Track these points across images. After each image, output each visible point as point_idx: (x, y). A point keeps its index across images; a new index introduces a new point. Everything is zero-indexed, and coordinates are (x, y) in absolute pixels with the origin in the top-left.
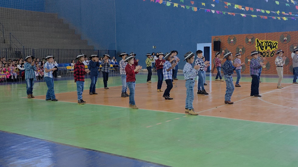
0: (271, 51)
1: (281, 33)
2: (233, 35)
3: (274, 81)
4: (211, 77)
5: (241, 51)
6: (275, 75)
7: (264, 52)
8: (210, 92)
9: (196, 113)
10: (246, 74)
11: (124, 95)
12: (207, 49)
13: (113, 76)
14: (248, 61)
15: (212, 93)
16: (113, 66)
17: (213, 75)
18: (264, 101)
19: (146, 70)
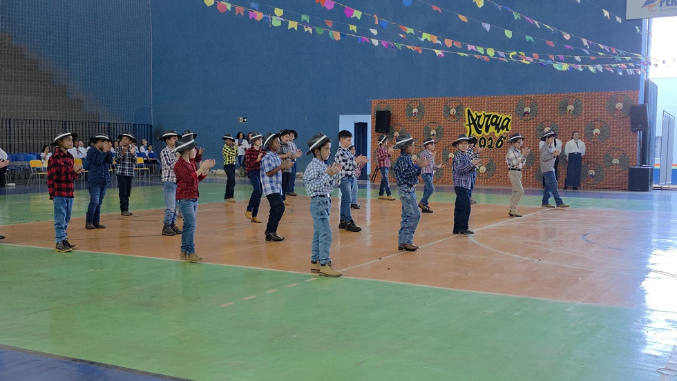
0: (497, 135)
1: (518, 96)
2: (418, 99)
3: (503, 202)
4: (369, 191)
5: (433, 135)
6: (505, 187)
7: (483, 138)
8: (368, 225)
9: (337, 272)
10: (444, 186)
11: (169, 229)
12: (361, 128)
13: (142, 185)
14: (450, 156)
15: (372, 226)
16: (144, 161)
17: (374, 187)
18: (481, 245)
19: (223, 172)
